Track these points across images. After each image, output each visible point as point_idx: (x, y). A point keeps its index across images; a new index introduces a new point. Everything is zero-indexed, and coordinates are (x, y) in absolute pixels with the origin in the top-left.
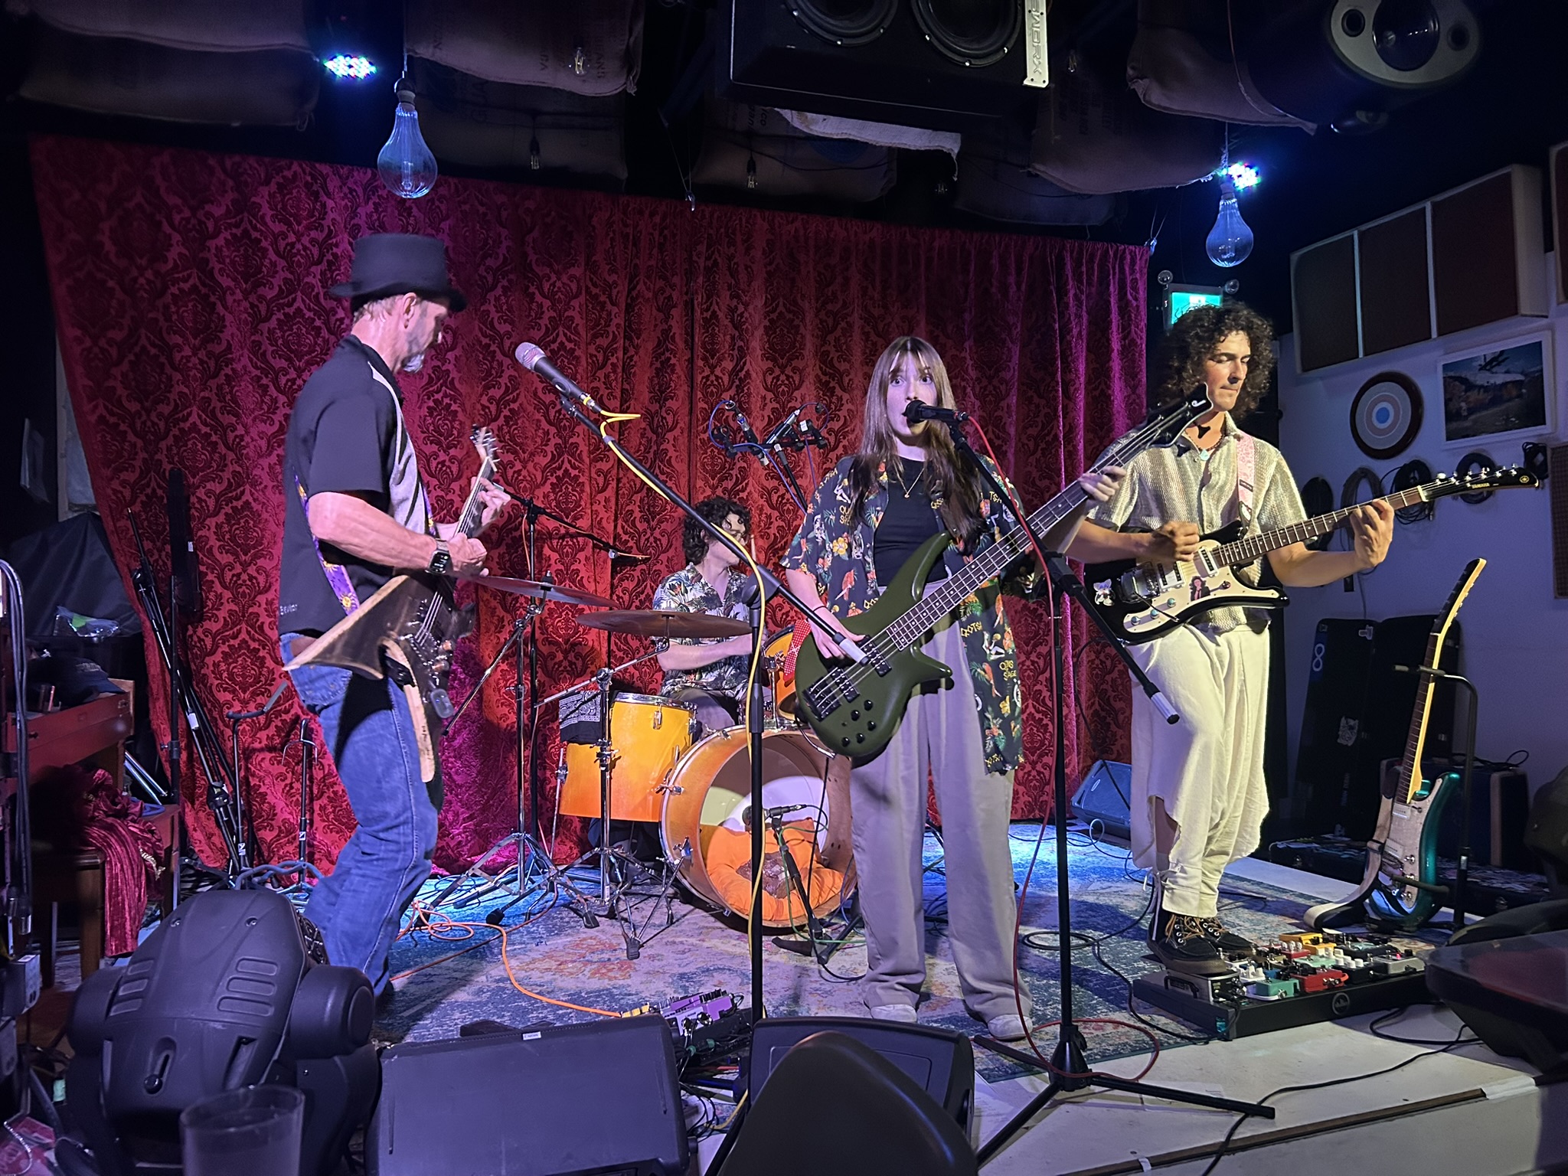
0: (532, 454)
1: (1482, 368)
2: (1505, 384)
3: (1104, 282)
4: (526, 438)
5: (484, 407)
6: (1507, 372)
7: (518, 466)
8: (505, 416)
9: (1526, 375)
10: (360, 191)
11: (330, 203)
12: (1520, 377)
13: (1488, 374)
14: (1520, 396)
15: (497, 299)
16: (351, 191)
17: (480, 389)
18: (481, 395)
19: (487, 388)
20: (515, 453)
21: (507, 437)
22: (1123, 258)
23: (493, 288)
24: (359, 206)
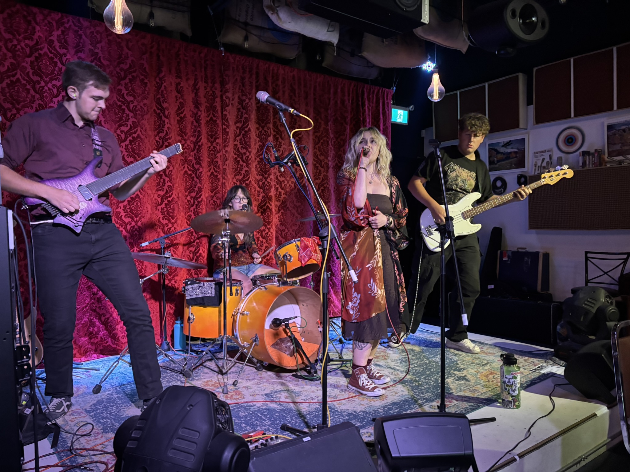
1: (503, 146)
2: (511, 153)
3: (378, 102)
6: (512, 148)
9: (519, 150)
10: (54, 24)
11: (38, 28)
12: (516, 150)
13: (505, 148)
14: (516, 157)
16: (49, 23)
22: (384, 93)
24: (53, 31)
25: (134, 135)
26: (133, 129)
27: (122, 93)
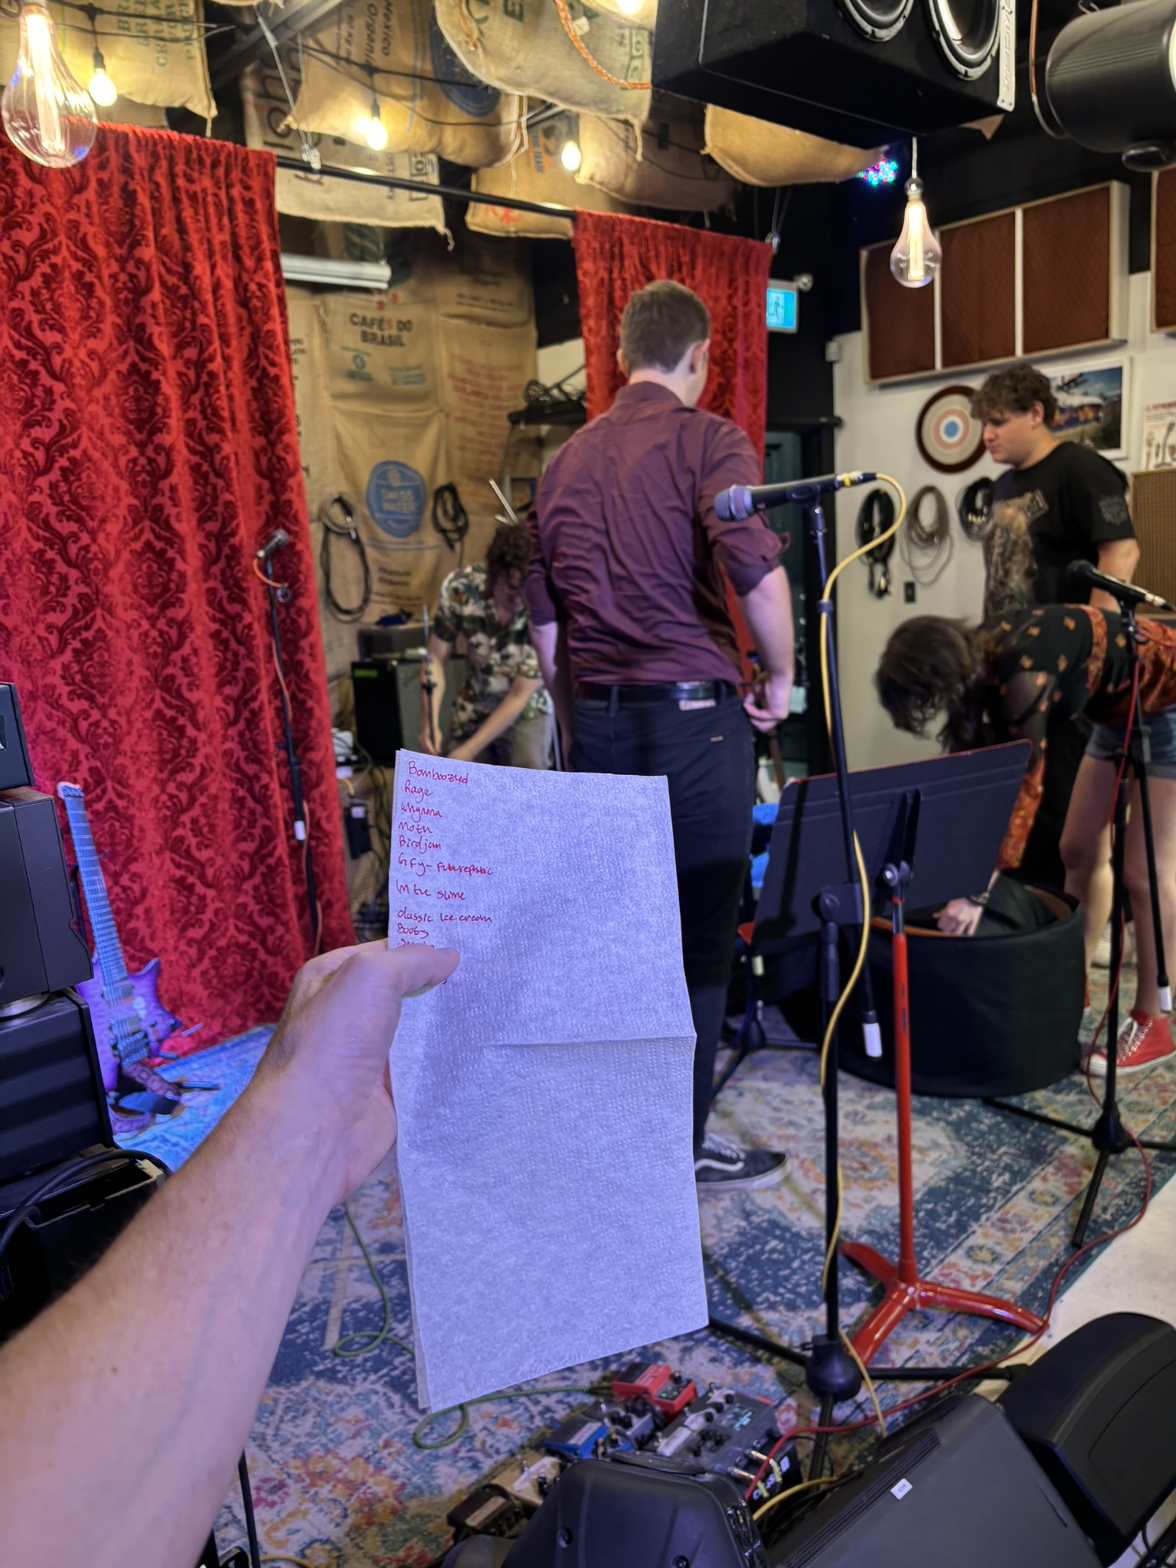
0: (103, 521)
2: (1081, 407)
4: (94, 498)
5: (26, 454)
6: (1086, 394)
7: (85, 538)
8: (62, 469)
9: (1104, 398)
12: (1097, 400)
13: (1065, 394)
14: (1097, 419)
15: (35, 293)
17: (18, 427)
18: (21, 436)
19: (28, 425)
20: (80, 520)
21: (67, 498)
23: (26, 276)
25: (73, 453)
26: (70, 435)
27: (24, 323)
